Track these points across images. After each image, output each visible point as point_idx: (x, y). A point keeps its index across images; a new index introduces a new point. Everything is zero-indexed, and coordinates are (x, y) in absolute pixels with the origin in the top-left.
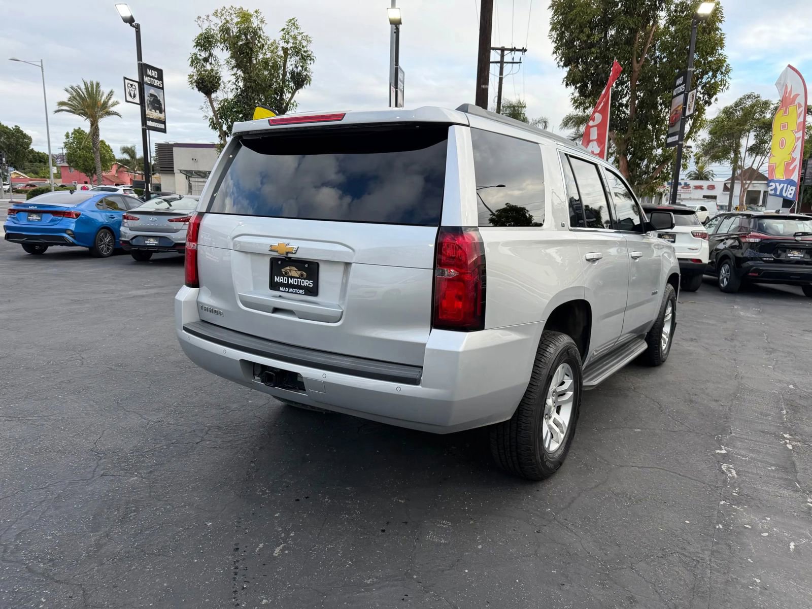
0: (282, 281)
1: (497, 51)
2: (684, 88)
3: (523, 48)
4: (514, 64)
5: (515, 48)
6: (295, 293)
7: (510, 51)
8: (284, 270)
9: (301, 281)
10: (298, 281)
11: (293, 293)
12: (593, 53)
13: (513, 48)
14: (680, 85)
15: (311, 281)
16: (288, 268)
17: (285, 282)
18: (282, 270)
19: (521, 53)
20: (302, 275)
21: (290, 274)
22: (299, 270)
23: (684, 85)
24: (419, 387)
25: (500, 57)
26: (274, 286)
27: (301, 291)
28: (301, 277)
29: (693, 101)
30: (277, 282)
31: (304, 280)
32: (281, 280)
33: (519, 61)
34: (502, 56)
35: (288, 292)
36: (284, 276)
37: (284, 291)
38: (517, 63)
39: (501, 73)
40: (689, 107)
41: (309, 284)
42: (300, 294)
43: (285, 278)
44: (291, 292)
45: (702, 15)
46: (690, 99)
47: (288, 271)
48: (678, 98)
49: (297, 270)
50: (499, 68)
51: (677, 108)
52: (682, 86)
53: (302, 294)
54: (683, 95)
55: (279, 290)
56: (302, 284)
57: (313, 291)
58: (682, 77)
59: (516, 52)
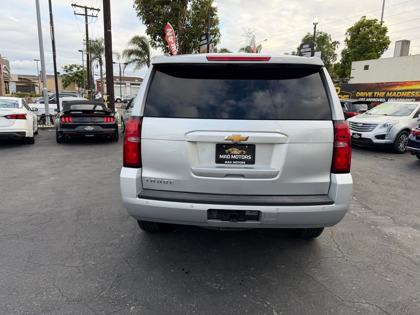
0: (226, 157)
1: (83, 8)
2: (207, 41)
3: (98, 9)
4: (93, 17)
5: (93, 8)
6: (238, 164)
7: (90, 10)
8: (227, 151)
9: (241, 157)
10: (239, 157)
11: (236, 164)
12: (161, 19)
13: (92, 8)
14: (204, 40)
15: (249, 156)
16: (231, 149)
17: (228, 158)
18: (226, 151)
19: (97, 11)
20: (242, 153)
21: (232, 153)
22: (240, 150)
23: (207, 40)
24: (334, 205)
25: (85, 12)
26: (219, 161)
27: (243, 162)
28: (242, 154)
29: (212, 48)
30: (222, 159)
31: (244, 156)
32: (224, 157)
33: (96, 16)
34: (86, 11)
35: (232, 163)
36: (227, 154)
37: (229, 163)
38: (95, 17)
39: (87, 21)
40: (211, 51)
41: (248, 158)
42: (241, 164)
43: (228, 155)
44: (234, 164)
45: (213, 7)
46: (211, 47)
47: (231, 151)
48: (203, 46)
49: (238, 150)
50: (85, 19)
51: (203, 51)
52: (205, 40)
53: (244, 164)
54: (206, 45)
55: (224, 163)
56: (242, 158)
57: (252, 162)
58: (205, 36)
59: (94, 10)
